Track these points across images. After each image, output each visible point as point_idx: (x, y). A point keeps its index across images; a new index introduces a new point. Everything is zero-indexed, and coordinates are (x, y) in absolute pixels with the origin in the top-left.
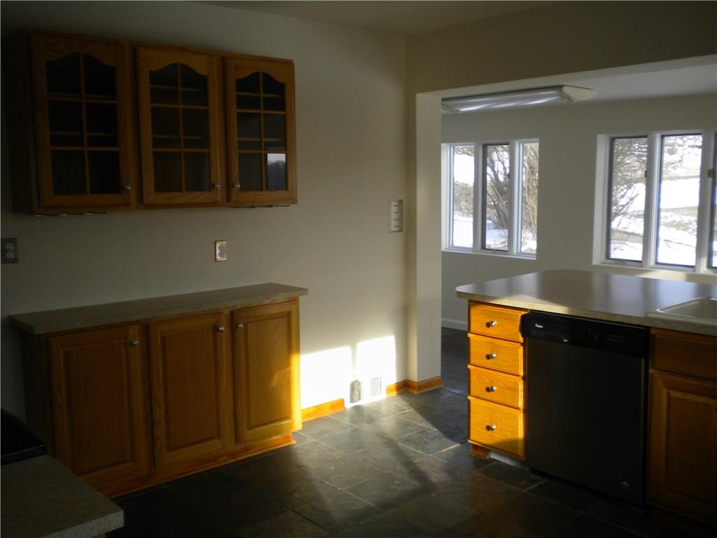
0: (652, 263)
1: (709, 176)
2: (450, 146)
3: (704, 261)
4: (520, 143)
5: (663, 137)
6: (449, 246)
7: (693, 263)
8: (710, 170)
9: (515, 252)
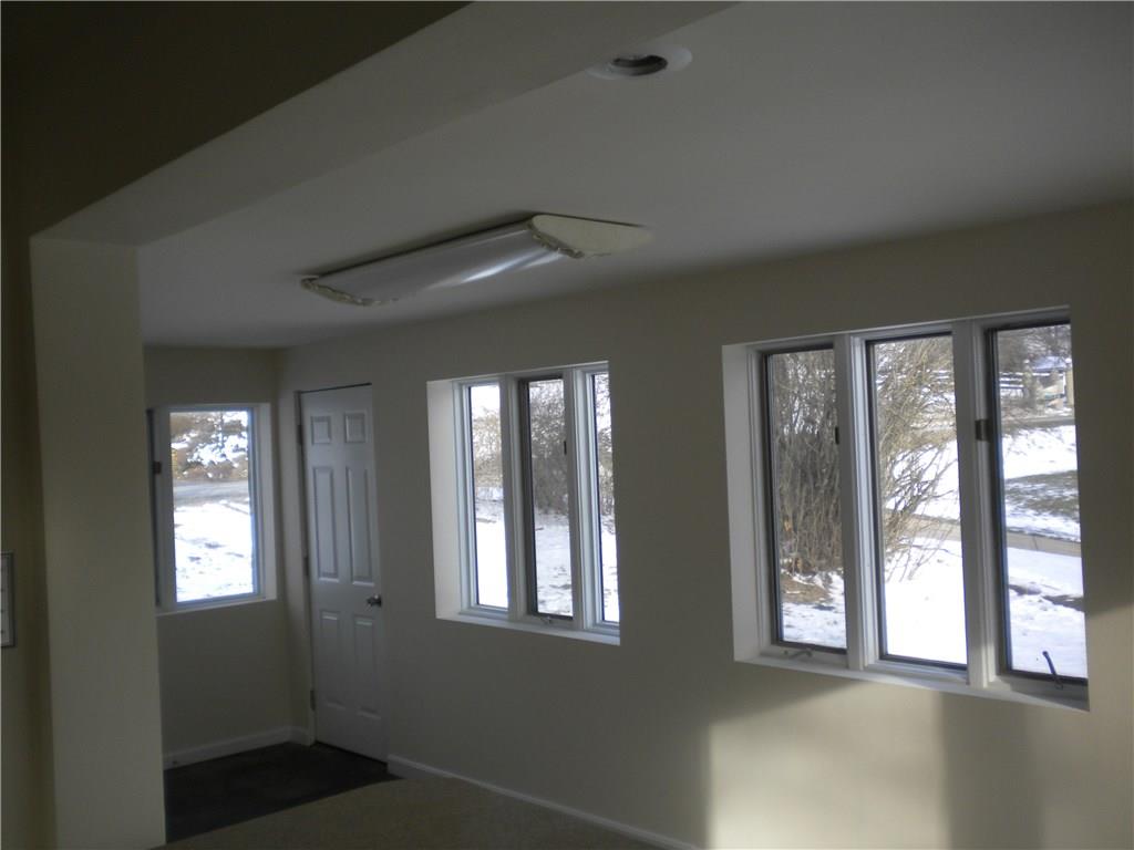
0: (870, 655)
1: (978, 437)
2: (461, 385)
3: (989, 656)
4: (584, 373)
5: (869, 344)
6: (470, 607)
7: (960, 657)
8: (978, 424)
9: (588, 621)
